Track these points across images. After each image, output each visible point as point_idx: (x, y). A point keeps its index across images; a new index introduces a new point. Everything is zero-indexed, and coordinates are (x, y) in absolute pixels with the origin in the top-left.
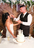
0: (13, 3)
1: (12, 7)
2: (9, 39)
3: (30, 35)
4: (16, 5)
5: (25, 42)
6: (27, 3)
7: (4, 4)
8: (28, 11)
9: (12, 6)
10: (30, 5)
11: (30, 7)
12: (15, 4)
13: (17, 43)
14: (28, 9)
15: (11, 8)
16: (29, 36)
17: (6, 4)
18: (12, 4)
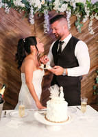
0: (35, 9)
1: (32, 21)
2: (22, 112)
3: (84, 102)
4: (43, 14)
5: (69, 122)
6: (74, 9)
7: (9, 10)
8: (80, 31)
9: (33, 16)
10: (86, 14)
11: (85, 20)
12: (42, 10)
13: (46, 126)
14: (79, 27)
15: (30, 23)
16: (82, 103)
17: (15, 12)
18: (32, 11)
